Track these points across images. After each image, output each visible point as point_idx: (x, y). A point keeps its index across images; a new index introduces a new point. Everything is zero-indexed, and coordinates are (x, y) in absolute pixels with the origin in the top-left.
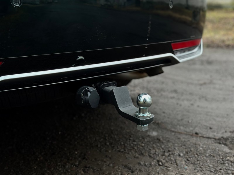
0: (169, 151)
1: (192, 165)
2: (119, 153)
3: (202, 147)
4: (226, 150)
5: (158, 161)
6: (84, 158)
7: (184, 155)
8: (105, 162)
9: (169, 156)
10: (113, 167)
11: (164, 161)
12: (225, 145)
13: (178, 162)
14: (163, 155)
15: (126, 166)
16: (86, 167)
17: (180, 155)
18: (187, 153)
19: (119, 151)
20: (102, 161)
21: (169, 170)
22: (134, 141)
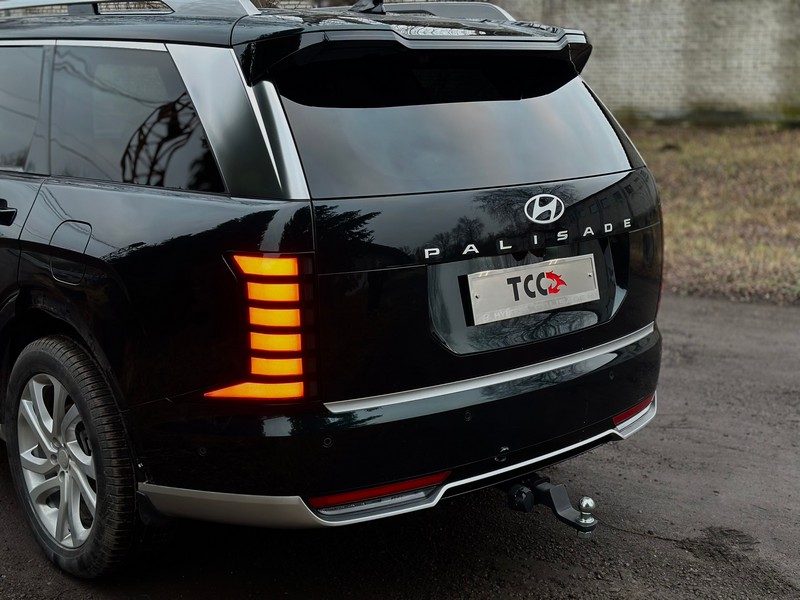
0: (610, 559)
1: (641, 579)
2: (540, 562)
3: (657, 554)
4: (691, 558)
5: (596, 574)
6: (493, 568)
7: (631, 565)
8: (523, 574)
9: (611, 565)
10: (537, 581)
11: (603, 574)
12: (690, 550)
13: (623, 575)
14: (601, 566)
15: (552, 580)
16: (501, 581)
17: (625, 566)
18: (635, 562)
19: (539, 559)
20: (520, 572)
21: (611, 585)
22: (558, 544)
